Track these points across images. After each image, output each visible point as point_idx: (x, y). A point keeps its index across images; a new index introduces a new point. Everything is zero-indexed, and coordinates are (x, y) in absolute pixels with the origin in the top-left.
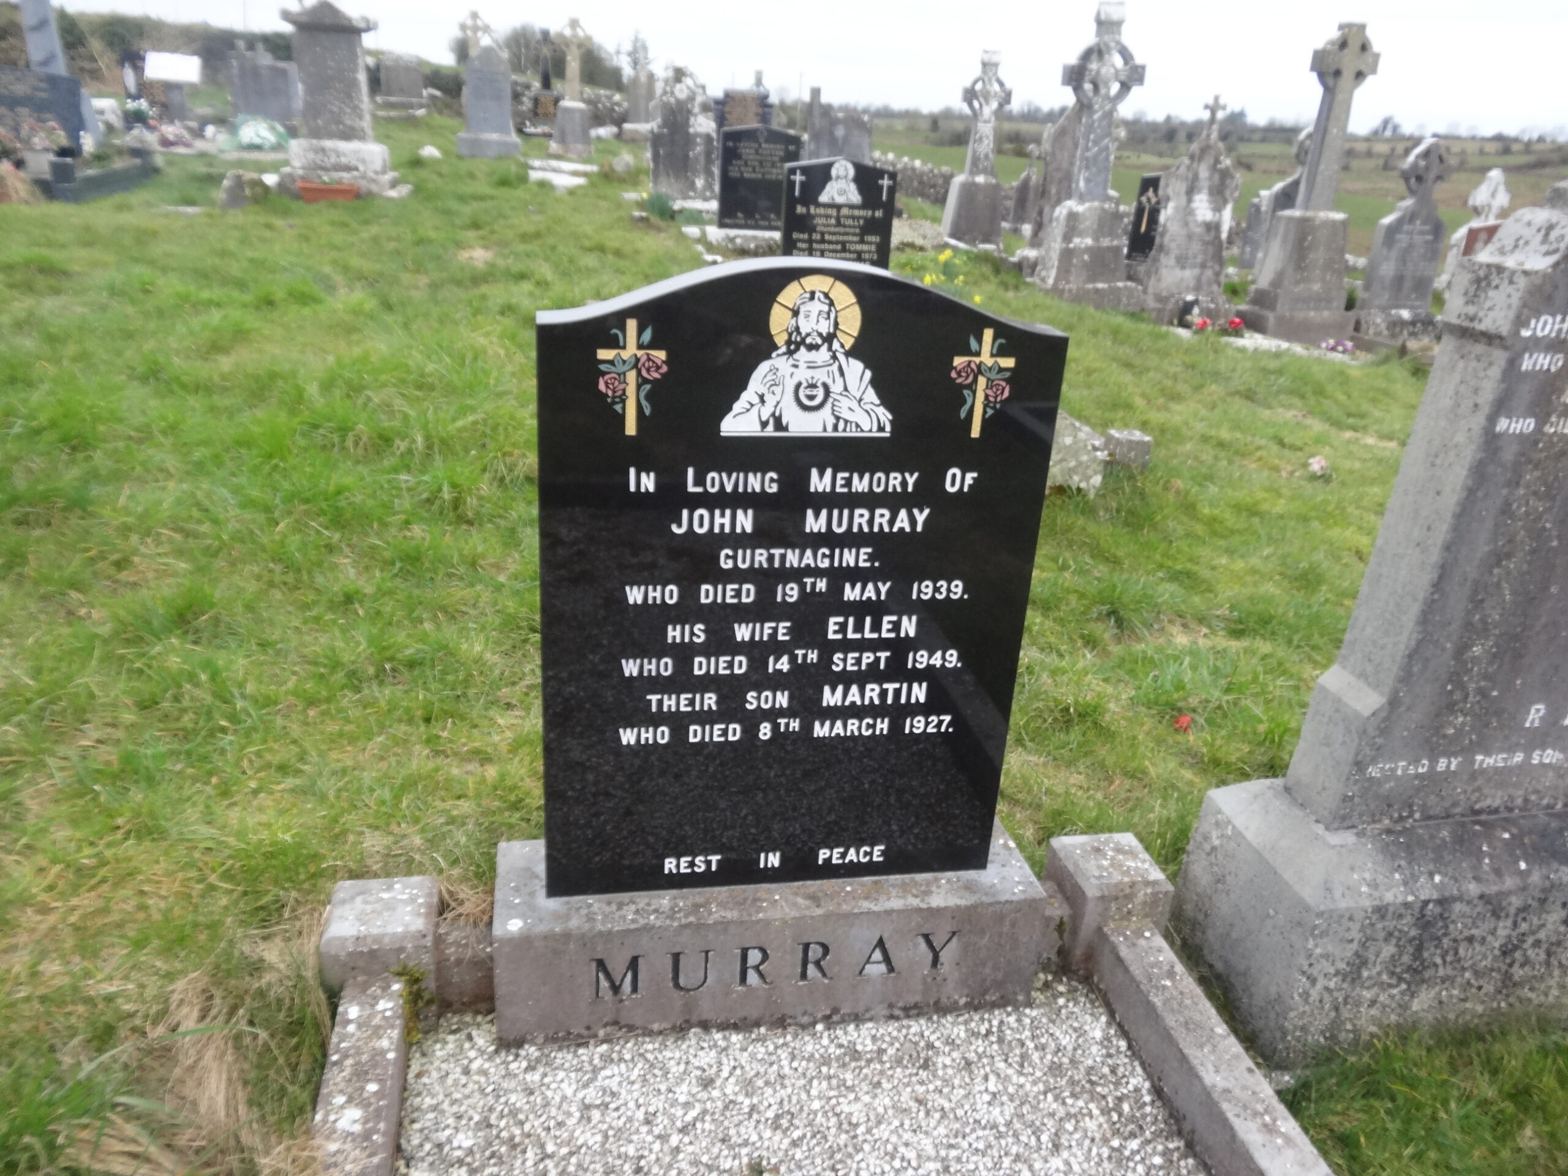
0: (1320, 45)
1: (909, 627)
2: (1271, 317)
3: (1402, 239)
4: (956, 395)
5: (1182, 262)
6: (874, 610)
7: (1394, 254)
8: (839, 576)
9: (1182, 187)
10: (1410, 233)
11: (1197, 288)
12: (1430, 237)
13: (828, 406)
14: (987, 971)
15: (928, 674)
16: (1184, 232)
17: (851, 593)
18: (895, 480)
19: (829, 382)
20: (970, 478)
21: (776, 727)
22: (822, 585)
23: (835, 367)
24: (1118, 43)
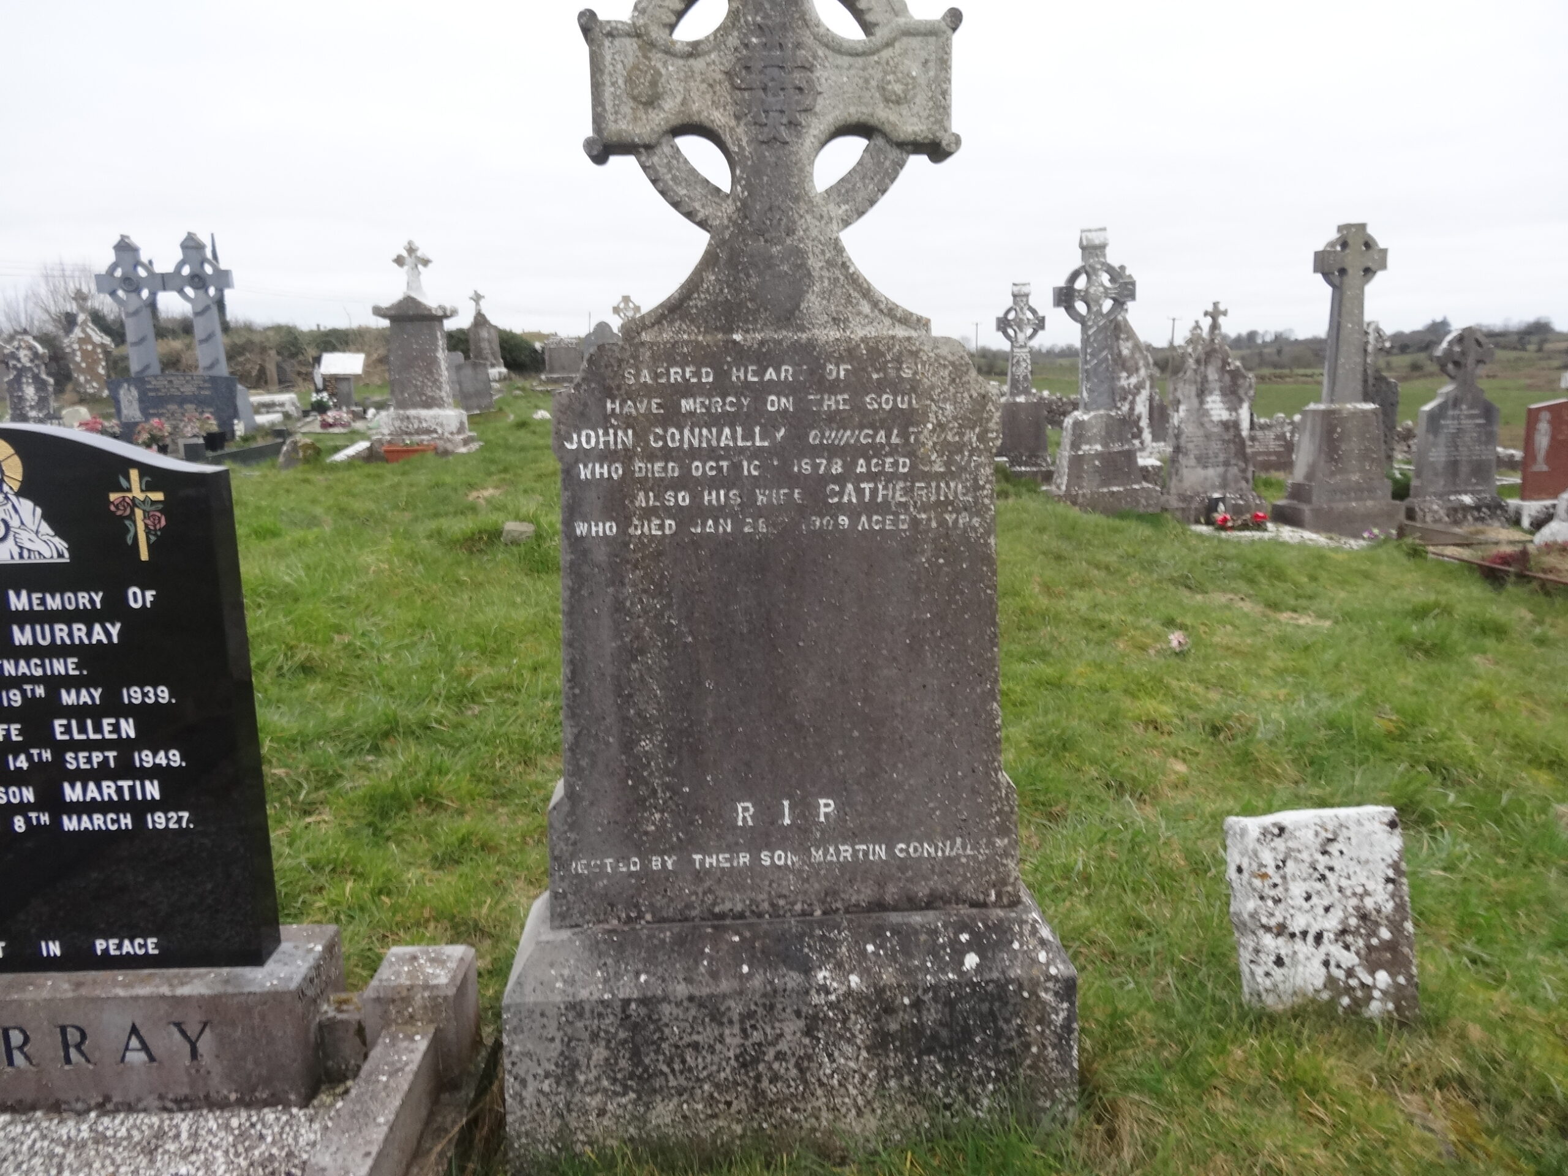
0: (1320, 248)
1: (128, 728)
2: (1306, 509)
3: (1449, 424)
4: (119, 525)
5: (1203, 461)
6: (95, 713)
7: (1442, 439)
8: (54, 683)
9: (1192, 390)
10: (1458, 418)
11: (1224, 486)
12: (1481, 421)
13: (11, 538)
14: (250, 1065)
15: (155, 772)
16: (1201, 433)
17: (68, 698)
18: (83, 599)
19: (7, 518)
20: (150, 595)
21: (28, 821)
22: (40, 691)
23: (9, 506)
24: (1104, 264)
